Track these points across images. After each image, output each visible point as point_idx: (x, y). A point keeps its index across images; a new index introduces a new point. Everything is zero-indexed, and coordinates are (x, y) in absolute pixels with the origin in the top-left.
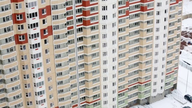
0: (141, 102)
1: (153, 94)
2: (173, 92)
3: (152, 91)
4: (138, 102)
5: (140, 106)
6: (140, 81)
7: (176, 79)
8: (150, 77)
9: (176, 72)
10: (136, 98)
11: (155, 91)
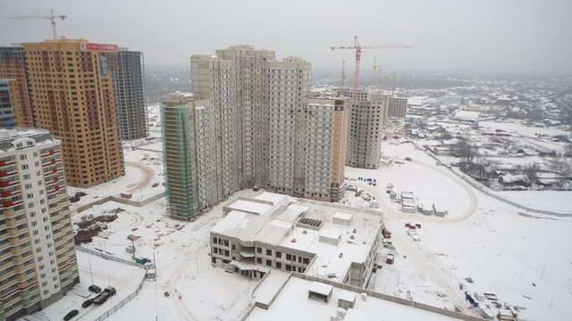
0: (28, 311)
1: (44, 297)
2: (75, 287)
3: (42, 293)
4: (23, 313)
5: (29, 317)
6: (20, 286)
7: (76, 271)
8: (35, 278)
9: (75, 264)
10: (19, 308)
11: (46, 292)
